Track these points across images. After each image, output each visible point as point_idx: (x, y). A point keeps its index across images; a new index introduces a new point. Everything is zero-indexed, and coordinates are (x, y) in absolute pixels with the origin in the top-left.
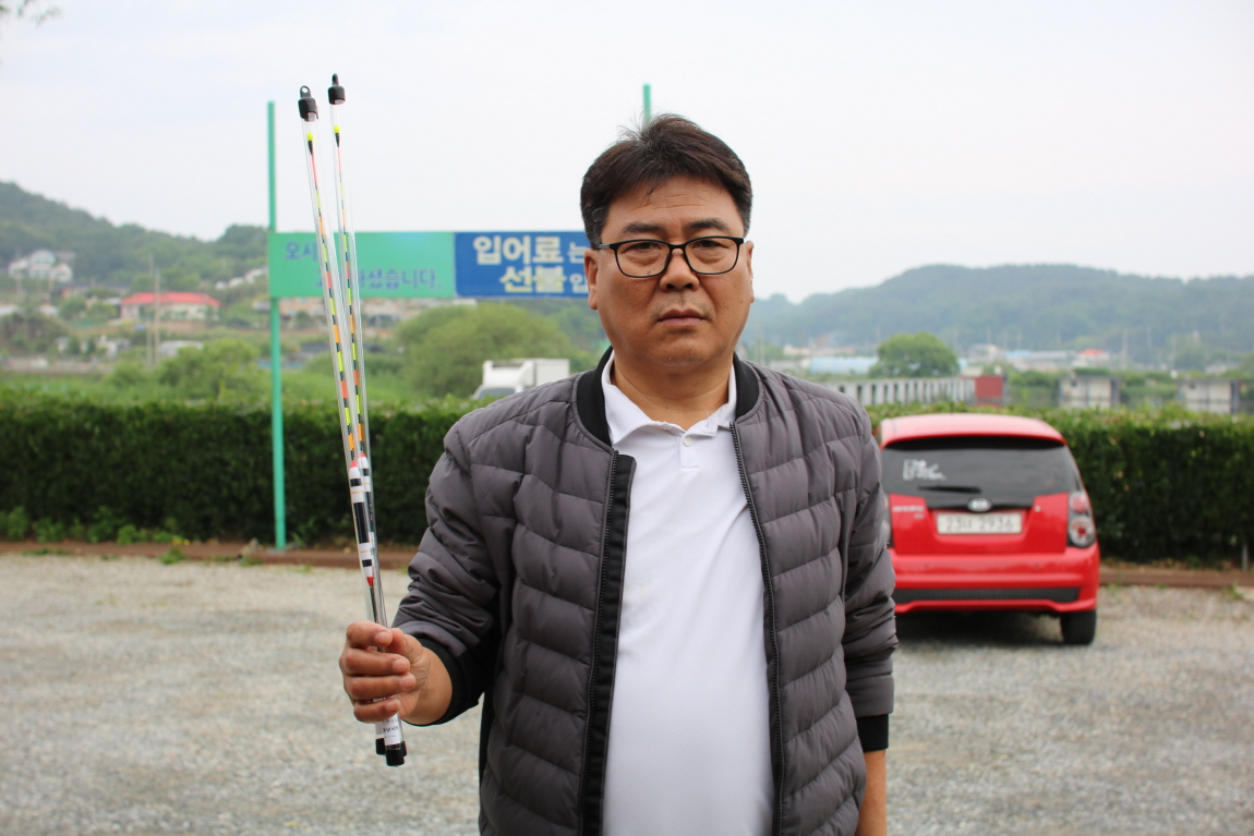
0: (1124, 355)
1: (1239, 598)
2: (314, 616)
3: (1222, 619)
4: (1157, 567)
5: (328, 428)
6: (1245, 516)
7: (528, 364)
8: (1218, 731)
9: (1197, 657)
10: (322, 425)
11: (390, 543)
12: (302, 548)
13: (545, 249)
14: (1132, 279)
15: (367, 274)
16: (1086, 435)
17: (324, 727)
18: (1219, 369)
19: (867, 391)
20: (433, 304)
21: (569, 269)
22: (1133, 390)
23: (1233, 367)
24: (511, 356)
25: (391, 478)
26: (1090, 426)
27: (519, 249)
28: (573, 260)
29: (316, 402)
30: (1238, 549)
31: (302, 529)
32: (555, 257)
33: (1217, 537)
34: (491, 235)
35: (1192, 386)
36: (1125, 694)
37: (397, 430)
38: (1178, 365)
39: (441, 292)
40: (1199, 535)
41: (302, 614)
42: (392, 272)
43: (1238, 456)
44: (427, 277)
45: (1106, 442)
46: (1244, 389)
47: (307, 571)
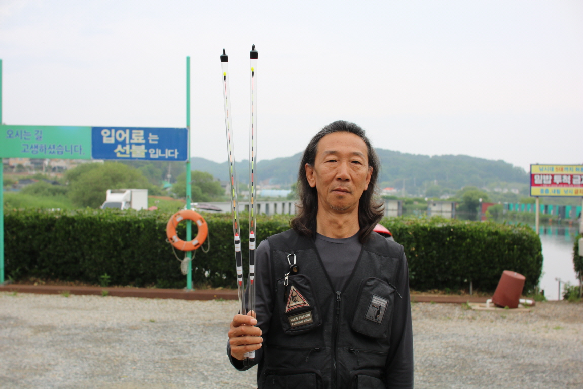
0: (403, 190)
1: (470, 308)
2: (16, 319)
3: (463, 319)
4: (430, 293)
5: (27, 223)
6: (471, 269)
7: (128, 191)
8: (471, 379)
9: (455, 339)
10: (24, 222)
11: (58, 280)
12: (13, 283)
13: (136, 136)
14: (407, 155)
15: (47, 147)
16: (398, 230)
17: (17, 384)
18: (446, 197)
19: (287, 206)
20: (83, 162)
21: (148, 146)
22: (408, 206)
23: (452, 196)
24: (120, 187)
25: (58, 248)
26: (399, 226)
27: (124, 136)
28: (150, 142)
29: (21, 209)
30: (468, 284)
31: (13, 273)
32: (141, 140)
33: (459, 279)
34: (110, 129)
35: (435, 205)
36: (423, 360)
37: (62, 224)
38: (428, 195)
39: (85, 156)
40: (450, 278)
41: (11, 318)
42: (60, 146)
43: (468, 240)
44: (78, 149)
45: (407, 233)
46: (457, 206)
47: (15, 294)
